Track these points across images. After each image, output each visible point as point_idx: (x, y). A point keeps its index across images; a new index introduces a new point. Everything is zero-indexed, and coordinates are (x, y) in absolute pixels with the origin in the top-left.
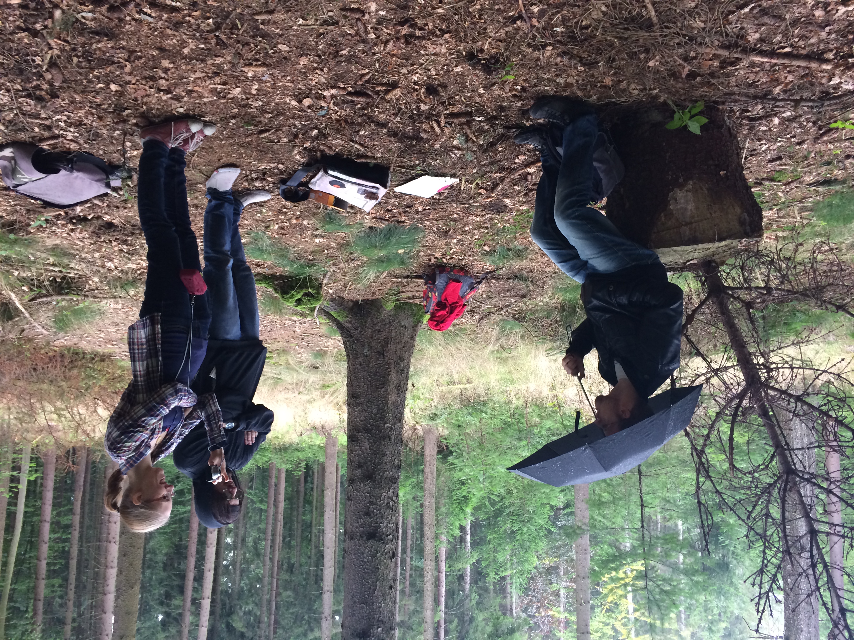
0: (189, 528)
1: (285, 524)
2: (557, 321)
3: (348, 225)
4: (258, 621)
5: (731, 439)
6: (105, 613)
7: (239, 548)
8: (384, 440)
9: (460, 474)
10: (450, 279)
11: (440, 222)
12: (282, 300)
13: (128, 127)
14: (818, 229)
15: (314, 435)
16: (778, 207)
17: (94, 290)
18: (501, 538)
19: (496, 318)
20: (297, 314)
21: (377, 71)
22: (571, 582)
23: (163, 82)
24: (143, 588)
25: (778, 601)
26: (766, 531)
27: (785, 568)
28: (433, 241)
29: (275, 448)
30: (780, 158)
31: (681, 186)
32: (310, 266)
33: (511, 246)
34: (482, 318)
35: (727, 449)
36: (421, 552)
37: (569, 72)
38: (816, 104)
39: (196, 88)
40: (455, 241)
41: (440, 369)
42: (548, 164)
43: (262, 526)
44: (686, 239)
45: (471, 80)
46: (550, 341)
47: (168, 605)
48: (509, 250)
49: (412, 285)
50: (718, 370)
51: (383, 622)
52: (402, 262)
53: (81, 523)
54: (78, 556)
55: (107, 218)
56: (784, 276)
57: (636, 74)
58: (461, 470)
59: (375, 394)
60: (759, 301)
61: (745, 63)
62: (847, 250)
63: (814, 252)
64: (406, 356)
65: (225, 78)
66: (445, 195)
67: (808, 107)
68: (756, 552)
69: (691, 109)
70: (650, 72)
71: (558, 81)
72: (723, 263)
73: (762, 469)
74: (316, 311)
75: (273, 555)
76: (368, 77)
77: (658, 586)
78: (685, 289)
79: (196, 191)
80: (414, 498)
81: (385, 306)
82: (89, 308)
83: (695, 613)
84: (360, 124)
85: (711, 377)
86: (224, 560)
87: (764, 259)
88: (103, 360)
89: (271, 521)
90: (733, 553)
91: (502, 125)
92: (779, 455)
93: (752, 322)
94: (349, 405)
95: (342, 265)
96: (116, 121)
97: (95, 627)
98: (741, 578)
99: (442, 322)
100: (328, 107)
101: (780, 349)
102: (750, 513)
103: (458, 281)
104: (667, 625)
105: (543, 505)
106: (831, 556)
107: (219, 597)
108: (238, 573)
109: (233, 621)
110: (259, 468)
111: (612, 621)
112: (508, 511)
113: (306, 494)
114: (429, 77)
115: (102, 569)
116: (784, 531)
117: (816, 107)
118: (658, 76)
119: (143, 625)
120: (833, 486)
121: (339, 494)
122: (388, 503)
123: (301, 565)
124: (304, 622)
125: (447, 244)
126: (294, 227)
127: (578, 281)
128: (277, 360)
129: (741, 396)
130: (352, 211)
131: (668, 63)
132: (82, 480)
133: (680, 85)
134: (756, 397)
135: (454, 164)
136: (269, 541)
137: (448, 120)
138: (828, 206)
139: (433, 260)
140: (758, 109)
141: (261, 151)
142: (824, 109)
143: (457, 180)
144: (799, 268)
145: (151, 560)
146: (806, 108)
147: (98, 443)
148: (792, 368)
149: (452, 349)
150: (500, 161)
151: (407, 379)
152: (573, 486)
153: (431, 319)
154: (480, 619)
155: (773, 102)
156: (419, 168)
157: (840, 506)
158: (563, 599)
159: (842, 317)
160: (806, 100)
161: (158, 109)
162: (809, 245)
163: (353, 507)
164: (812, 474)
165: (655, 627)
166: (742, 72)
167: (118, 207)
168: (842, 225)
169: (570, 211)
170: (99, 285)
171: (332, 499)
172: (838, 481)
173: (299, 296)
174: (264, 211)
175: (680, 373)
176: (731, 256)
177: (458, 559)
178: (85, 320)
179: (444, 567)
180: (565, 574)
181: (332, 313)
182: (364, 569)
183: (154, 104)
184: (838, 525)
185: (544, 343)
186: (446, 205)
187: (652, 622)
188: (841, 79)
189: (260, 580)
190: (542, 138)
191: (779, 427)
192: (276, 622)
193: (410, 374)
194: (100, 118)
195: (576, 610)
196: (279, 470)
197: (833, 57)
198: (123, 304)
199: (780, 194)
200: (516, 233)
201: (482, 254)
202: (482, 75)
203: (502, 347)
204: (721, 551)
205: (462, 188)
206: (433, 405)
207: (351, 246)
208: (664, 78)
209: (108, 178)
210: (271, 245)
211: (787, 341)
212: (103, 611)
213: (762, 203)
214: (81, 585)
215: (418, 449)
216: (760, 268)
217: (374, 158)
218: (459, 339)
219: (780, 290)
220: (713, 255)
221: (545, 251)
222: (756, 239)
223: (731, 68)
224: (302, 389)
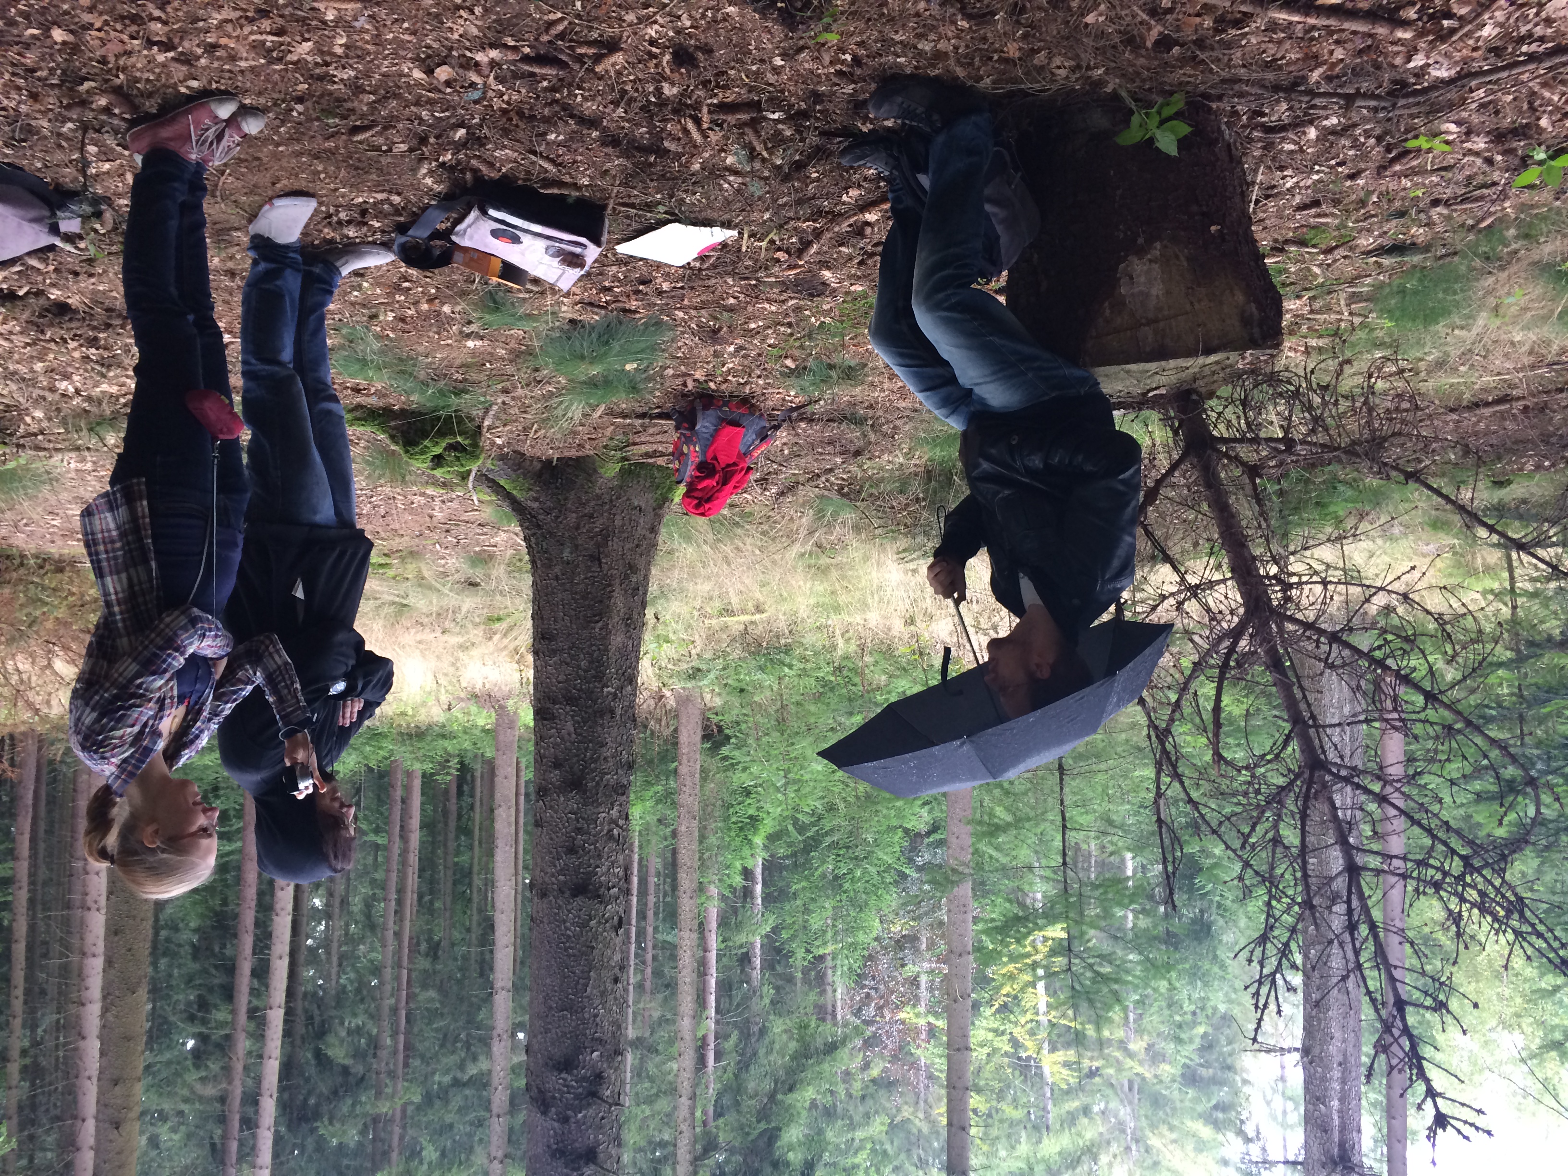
0: (239, 880)
1: (422, 870)
2: (918, 500)
3: (529, 316)
4: (375, 1044)
5: (1217, 709)
6: (84, 1038)
7: (336, 916)
8: (602, 717)
9: (744, 776)
10: (723, 420)
11: (703, 312)
12: (405, 458)
13: (90, 115)
14: (1380, 334)
15: (474, 709)
16: (1311, 294)
17: (36, 435)
18: (817, 887)
19: (807, 492)
20: (435, 483)
21: (578, 16)
22: (938, 961)
23: (157, 26)
24: (155, 991)
25: (1291, 989)
26: (1272, 868)
27: (1305, 931)
28: (691, 349)
29: (401, 734)
30: (1316, 203)
31: (1141, 252)
32: (458, 393)
33: (836, 359)
34: (782, 494)
35: (1210, 727)
36: (671, 916)
37: (941, 29)
38: (1383, 104)
39: (223, 41)
40: (732, 349)
41: (705, 587)
42: (901, 206)
43: (379, 875)
44: (1148, 349)
45: (759, 39)
46: (906, 535)
47: (204, 1022)
48: (831, 367)
49: (651, 431)
50: (1197, 586)
51: (600, 1041)
52: (634, 388)
53: (32, 875)
54: (28, 936)
55: (55, 294)
56: (1316, 420)
57: (1062, 37)
58: (745, 769)
59: (585, 633)
60: (1272, 463)
61: (1259, 23)
62: (1429, 372)
63: (1370, 376)
64: (641, 563)
65: (280, 21)
66: (712, 261)
67: (1368, 108)
68: (1256, 904)
69: (1162, 107)
70: (1088, 35)
71: (920, 46)
72: (1211, 395)
73: (1269, 762)
74: (471, 478)
75: (401, 928)
76: (560, 28)
77: (1091, 966)
78: (1145, 442)
79: (230, 243)
80: (659, 821)
81: (602, 471)
82: (28, 470)
83: (1153, 1010)
84: (546, 120)
85: (1185, 600)
86: (308, 938)
87: (1282, 388)
88: (61, 570)
89: (395, 866)
90: (1219, 905)
91: (816, 128)
92: (1298, 735)
93: (1259, 502)
94: (536, 653)
95: (520, 392)
96: (65, 102)
97: (66, 1064)
98: (1230, 949)
99: (709, 500)
100: (485, 83)
101: (1306, 549)
102: (1246, 837)
103: (738, 425)
104: (1106, 1033)
105: (891, 829)
106: (1385, 910)
107: (299, 1005)
108: (335, 960)
109: (328, 1046)
110: (370, 770)
111: (1009, 1027)
112: (829, 840)
113: (460, 817)
114: (678, 32)
115: (74, 958)
116: (1304, 869)
117: (1384, 108)
118: (1102, 43)
119: (158, 1059)
120: (1389, 789)
121: (522, 814)
122: (610, 830)
123: (453, 945)
124: (459, 1045)
125: (716, 354)
126: (426, 317)
127: (954, 425)
128: (400, 571)
129: (1236, 634)
130: (535, 289)
131: (1120, 18)
132: (30, 795)
133: (1142, 61)
134: (1262, 636)
135: (728, 202)
136: (393, 903)
137: (715, 117)
138: (1398, 293)
139: (690, 385)
140: (1281, 111)
141: (357, 168)
142: (1397, 112)
143: (735, 233)
144: (1344, 405)
145: (168, 940)
146: (1365, 111)
147: (57, 728)
148: (1325, 583)
149: (728, 549)
150: (814, 198)
151: (644, 605)
152: (944, 795)
153: (687, 495)
154: (777, 1030)
155: (1307, 99)
156: (661, 209)
157: (1400, 823)
158: (924, 993)
159: (1417, 494)
160: (1365, 96)
161: (148, 80)
162: (1361, 364)
163: (546, 839)
164: (1354, 768)
165: (1085, 1036)
166: (1254, 41)
167: (76, 274)
168: (1421, 327)
169: (941, 296)
170: (45, 424)
171: (509, 824)
172: (1399, 781)
173: (438, 450)
174: (365, 284)
175: (1133, 592)
176: (1225, 381)
177: (739, 926)
178: (22, 492)
179: (714, 942)
180: (928, 948)
181: (502, 483)
182: (566, 950)
183: (141, 70)
184: (1396, 857)
185: (895, 539)
186: (712, 282)
187: (1079, 1027)
188: (1428, 58)
189: (376, 970)
190: (891, 156)
191: (1302, 688)
192: (408, 1047)
193: (649, 597)
194: (34, 96)
195: (946, 1009)
196: (409, 774)
197: (1415, 16)
198: (94, 463)
199: (1316, 270)
200: (843, 336)
201: (783, 374)
202: (777, 29)
203: (819, 546)
204: (1199, 903)
205: (744, 249)
206: (693, 652)
207: (536, 356)
208: (1114, 47)
209: (54, 215)
210: (382, 352)
211: (1321, 536)
212: (79, 1034)
213: (1284, 285)
214: (37, 989)
215: (667, 732)
216: (1276, 404)
217: (576, 186)
218: (739, 531)
219: (1309, 443)
220: (1195, 380)
221: (897, 370)
222: (1269, 351)
223: (1234, 32)
224: (448, 624)
